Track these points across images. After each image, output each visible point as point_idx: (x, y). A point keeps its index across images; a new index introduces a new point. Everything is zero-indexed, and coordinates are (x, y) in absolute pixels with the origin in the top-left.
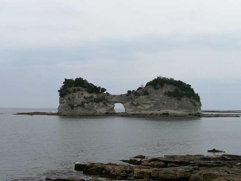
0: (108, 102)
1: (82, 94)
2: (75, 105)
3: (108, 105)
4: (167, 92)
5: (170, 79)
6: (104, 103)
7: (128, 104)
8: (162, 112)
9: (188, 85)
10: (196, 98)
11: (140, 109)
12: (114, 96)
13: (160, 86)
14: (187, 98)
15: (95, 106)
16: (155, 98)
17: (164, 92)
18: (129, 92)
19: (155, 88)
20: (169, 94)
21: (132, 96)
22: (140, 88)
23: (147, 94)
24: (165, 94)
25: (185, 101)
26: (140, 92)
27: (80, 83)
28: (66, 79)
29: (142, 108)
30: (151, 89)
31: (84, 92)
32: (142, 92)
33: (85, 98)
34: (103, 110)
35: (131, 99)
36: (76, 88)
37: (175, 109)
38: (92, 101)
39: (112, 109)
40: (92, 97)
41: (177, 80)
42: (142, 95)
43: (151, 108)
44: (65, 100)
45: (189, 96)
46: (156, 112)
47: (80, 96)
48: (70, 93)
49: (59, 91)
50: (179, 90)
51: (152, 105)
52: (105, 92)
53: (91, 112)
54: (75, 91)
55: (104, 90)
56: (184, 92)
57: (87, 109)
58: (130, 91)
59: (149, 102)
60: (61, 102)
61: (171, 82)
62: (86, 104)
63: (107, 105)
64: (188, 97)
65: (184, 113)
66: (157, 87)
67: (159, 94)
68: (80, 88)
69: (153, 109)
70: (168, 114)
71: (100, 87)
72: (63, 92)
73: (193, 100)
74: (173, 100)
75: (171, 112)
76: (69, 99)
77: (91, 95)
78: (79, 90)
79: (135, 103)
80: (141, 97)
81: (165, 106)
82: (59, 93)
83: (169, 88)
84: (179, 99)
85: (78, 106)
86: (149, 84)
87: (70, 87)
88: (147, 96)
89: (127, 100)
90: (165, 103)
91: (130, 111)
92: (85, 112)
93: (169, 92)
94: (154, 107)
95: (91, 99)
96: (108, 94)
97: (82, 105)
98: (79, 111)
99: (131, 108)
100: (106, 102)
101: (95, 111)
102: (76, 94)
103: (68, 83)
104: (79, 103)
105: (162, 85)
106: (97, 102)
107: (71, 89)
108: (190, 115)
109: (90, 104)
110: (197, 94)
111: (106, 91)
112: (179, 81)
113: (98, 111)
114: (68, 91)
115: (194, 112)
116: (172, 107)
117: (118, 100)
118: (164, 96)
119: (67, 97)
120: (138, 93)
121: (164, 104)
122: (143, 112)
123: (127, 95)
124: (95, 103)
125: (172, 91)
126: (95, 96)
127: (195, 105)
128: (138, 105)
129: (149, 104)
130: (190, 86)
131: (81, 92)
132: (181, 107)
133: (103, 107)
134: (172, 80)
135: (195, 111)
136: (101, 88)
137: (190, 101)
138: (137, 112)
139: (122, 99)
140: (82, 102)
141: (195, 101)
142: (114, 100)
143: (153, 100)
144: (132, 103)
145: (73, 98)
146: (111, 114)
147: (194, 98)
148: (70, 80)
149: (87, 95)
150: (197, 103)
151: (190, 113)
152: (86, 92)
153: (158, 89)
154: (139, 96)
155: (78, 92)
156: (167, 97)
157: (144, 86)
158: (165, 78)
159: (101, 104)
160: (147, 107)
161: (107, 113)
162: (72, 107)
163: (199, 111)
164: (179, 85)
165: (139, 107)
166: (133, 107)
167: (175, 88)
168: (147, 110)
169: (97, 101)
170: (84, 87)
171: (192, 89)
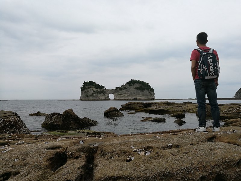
0: (106, 93)
1: (92, 89)
2: (89, 95)
3: (106, 94)
4: (136, 87)
5: (138, 80)
6: (103, 94)
7: (116, 94)
8: (133, 98)
9: (147, 83)
10: (152, 90)
12: (109, 90)
13: (132, 84)
14: (146, 90)
15: (99, 96)
16: (130, 90)
19: (130, 86)
20: (137, 88)
21: (118, 90)
22: (122, 86)
23: (126, 89)
24: (135, 88)
25: (146, 92)
26: (122, 87)
27: (91, 84)
28: (84, 82)
29: (123, 96)
30: (128, 86)
32: (123, 88)
33: (94, 91)
34: (103, 98)
35: (118, 91)
36: (89, 86)
38: (97, 93)
39: (108, 97)
40: (97, 91)
41: (142, 81)
42: (123, 89)
43: (128, 96)
44: (84, 93)
45: (147, 89)
46: (130, 98)
47: (91, 91)
48: (86, 89)
49: (81, 88)
50: (143, 86)
51: (129, 95)
52: (104, 88)
53: (97, 99)
54: (89, 88)
55: (104, 87)
56: (145, 87)
57: (94, 97)
58: (117, 87)
59: (127, 93)
60: (82, 93)
62: (94, 95)
63: (105, 95)
64: (147, 90)
65: (145, 98)
66: (131, 85)
67: (132, 89)
68: (91, 86)
69: (129, 96)
70: (136, 99)
71: (101, 86)
72: (83, 89)
73: (150, 92)
74: (139, 91)
75: (138, 98)
76: (86, 92)
77: (97, 89)
78: (91, 87)
79: (120, 94)
80: (123, 90)
81: (135, 95)
82: (81, 89)
83: (137, 85)
84: (143, 91)
85: (90, 96)
86: (127, 83)
87: (86, 86)
88: (126, 90)
89: (115, 92)
90: (135, 93)
91: (117, 98)
92: (94, 98)
93: (137, 87)
96: (106, 89)
98: (91, 98)
99: (118, 96)
100: (104, 93)
101: (98, 98)
102: (89, 89)
103: (85, 84)
104: (91, 94)
105: (134, 84)
106: (100, 94)
107: (87, 87)
108: (148, 99)
109: (96, 94)
110: (152, 89)
113: (100, 98)
115: (150, 98)
116: (139, 95)
117: (111, 92)
119: (85, 91)
120: (121, 88)
121: (134, 94)
122: (124, 98)
123: (115, 89)
124: (99, 94)
125: (138, 87)
126: (99, 90)
127: (151, 94)
128: (121, 94)
129: (127, 94)
130: (149, 84)
131: (92, 88)
132: (144, 95)
133: (103, 96)
134: (139, 81)
135: (151, 97)
137: (148, 92)
138: (121, 98)
139: (113, 91)
140: (92, 94)
141: (151, 92)
142: (109, 92)
143: (129, 92)
144: (118, 94)
145: (88, 91)
146: (107, 99)
147: (151, 91)
148: (87, 82)
149: (95, 90)
150: (152, 93)
152: (95, 88)
153: (132, 86)
154: (122, 90)
156: (136, 90)
157: (125, 85)
158: (135, 80)
159: (102, 94)
160: (126, 95)
161: (105, 99)
162: (87, 96)
163: (153, 97)
164: (143, 83)
165: (122, 96)
166: (119, 96)
167: (141, 85)
168: (126, 97)
169: (100, 93)
170: (93, 86)
171: (150, 86)
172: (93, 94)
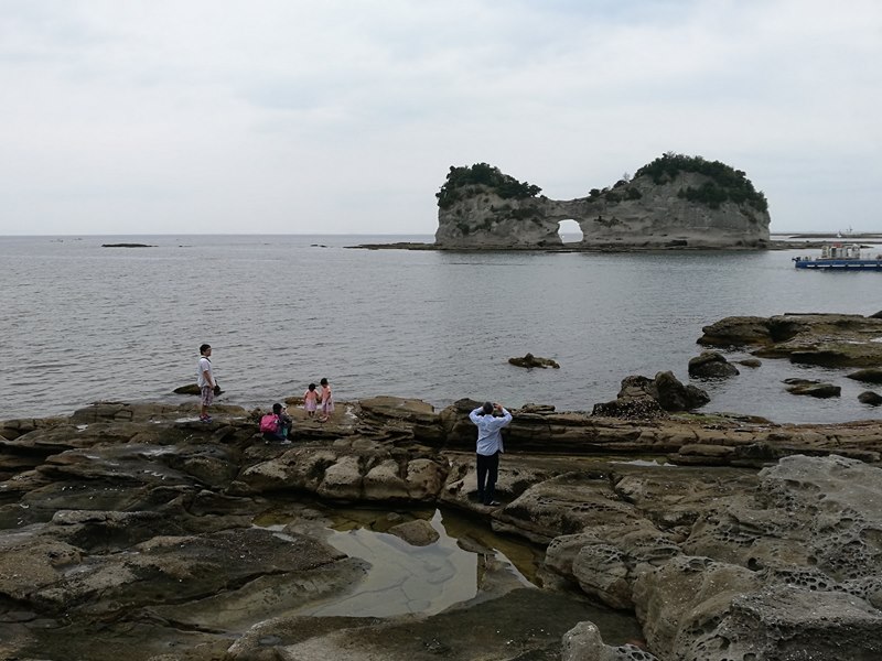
0: (544, 218)
1: (487, 201)
2: (472, 226)
3: (545, 223)
4: (685, 190)
5: (693, 157)
6: (535, 220)
7: (591, 220)
8: (670, 238)
9: (738, 172)
10: (759, 203)
11: (618, 233)
12: (558, 203)
13: (668, 177)
14: (733, 204)
15: (516, 228)
16: (656, 205)
17: (678, 190)
18: (594, 192)
19: (658, 182)
20: (690, 195)
21: (602, 201)
22: (620, 183)
23: (638, 196)
24: (681, 195)
25: (729, 210)
26: (621, 191)
27: (482, 176)
28: (452, 168)
29: (623, 230)
30: (646, 184)
31: (490, 197)
32: (626, 191)
33: (493, 209)
34: (533, 237)
35: (599, 208)
36: (473, 187)
37: (704, 232)
38: (507, 217)
39: (554, 234)
40: (508, 207)
41: (712, 160)
42: (626, 199)
43: (645, 229)
44: (450, 217)
45: (738, 199)
46: (657, 238)
47: (481, 207)
48: (461, 200)
49: (437, 195)
50: (716, 184)
51: (648, 223)
52: (538, 196)
53: (506, 242)
54: (470, 194)
55: (535, 189)
56: (727, 190)
57: (496, 234)
58: (597, 191)
59: (640, 216)
60: (441, 219)
61: (697, 166)
62: (494, 224)
63: (541, 225)
64: (736, 202)
65: (724, 239)
66: (662, 178)
67: (666, 196)
68: (483, 186)
69: (650, 231)
70: (685, 243)
71: (526, 184)
72: (447, 198)
73: (749, 209)
74: (698, 209)
75: (693, 237)
76: (459, 212)
77: (507, 201)
78: (479, 192)
79: (608, 219)
80: (622, 203)
81: (678, 224)
82: (437, 200)
83: (690, 181)
84: (715, 207)
85: (477, 228)
86: (642, 173)
87: (461, 184)
88: (637, 201)
89: (588, 213)
90: (680, 216)
91: (596, 238)
92: (494, 241)
93: (689, 189)
94: (653, 227)
95: (507, 212)
96: (544, 198)
97: (486, 225)
98: (480, 238)
99: (598, 230)
100: (539, 218)
101: (514, 238)
102: (474, 201)
103: (457, 175)
104: (481, 221)
105: (674, 175)
106: (520, 219)
107: (462, 190)
108: (739, 243)
109: (503, 222)
110: (761, 195)
111: (541, 193)
112: (716, 163)
113: (521, 239)
114: (458, 194)
115: (749, 238)
116: (696, 225)
117: (566, 213)
118: (677, 200)
119: (454, 209)
120: (614, 195)
121: (676, 219)
122: (626, 240)
123: (588, 199)
124: (515, 221)
125: (696, 187)
126: (515, 204)
127: (753, 221)
128: (614, 222)
129: (642, 220)
130: (744, 173)
131: (484, 197)
132: (718, 226)
133: (531, 228)
134: (698, 160)
135: (752, 234)
136: (530, 185)
137: (742, 211)
138: (612, 240)
139: (576, 209)
140: (486, 220)
141: (755, 212)
142: (558, 212)
143: (650, 210)
144: (600, 220)
145: (468, 210)
146: (552, 246)
147: (752, 205)
148: (462, 168)
149: (497, 202)
150: (759, 216)
151: (740, 239)
152: (496, 196)
153: (664, 183)
154: (618, 201)
155: (478, 196)
156: (684, 203)
157: (631, 178)
158: (681, 156)
159: (529, 222)
160: (637, 226)
161: (540, 244)
162: (466, 231)
163: (762, 235)
164: (717, 171)
165: (616, 228)
166: (604, 228)
167: (707, 179)
168: (635, 234)
169: (519, 215)
170: (492, 185)
171: (749, 182)
172: (488, 222)
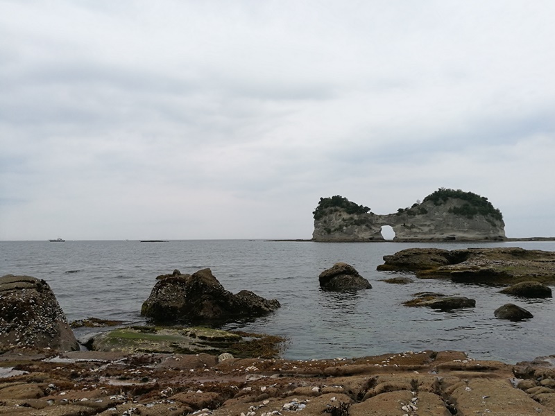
0: (372, 224)
1: (340, 215)
2: (333, 229)
3: (373, 228)
4: (452, 208)
5: (456, 190)
6: (367, 226)
7: (399, 226)
8: (446, 235)
9: (483, 198)
10: (497, 215)
11: (416, 233)
12: (380, 216)
13: (442, 201)
14: (481, 216)
15: (356, 230)
16: (437, 217)
17: (448, 208)
18: (400, 210)
19: (436, 204)
20: (455, 211)
21: (405, 215)
22: (415, 205)
23: (426, 212)
24: (450, 211)
25: (479, 219)
26: (416, 209)
27: (338, 202)
28: (321, 199)
29: (418, 231)
30: (430, 205)
31: (342, 213)
32: (418, 210)
33: (343, 220)
34: (367, 235)
35: (404, 219)
36: (333, 208)
37: (465, 232)
38: (352, 224)
39: (379, 233)
40: (352, 218)
41: (467, 192)
42: (419, 214)
43: (431, 230)
44: (320, 224)
45: (484, 213)
46: (438, 235)
47: (338, 219)
48: (326, 215)
49: (314, 213)
50: (470, 205)
51: (432, 227)
52: (369, 212)
53: (352, 237)
54: (331, 212)
55: (367, 209)
56: (477, 208)
57: (346, 233)
58: (402, 209)
59: (428, 223)
60: (316, 224)
61: (458, 195)
62: (345, 228)
63: (371, 228)
64: (483, 214)
65: (478, 236)
66: (439, 202)
67: (442, 212)
68: (338, 208)
69: (434, 231)
70: (454, 238)
71: (362, 206)
72: (318, 215)
73: (491, 219)
74: (461, 219)
75: (458, 235)
76: (325, 222)
77: (352, 215)
78: (336, 211)
79: (409, 225)
80: (417, 216)
81: (450, 228)
82: (313, 215)
83: (455, 203)
84: (470, 218)
85: (335, 230)
86: (427, 199)
87: (326, 207)
88: (425, 215)
89: (398, 222)
90: (450, 223)
91: (401, 236)
92: (344, 237)
93: (455, 208)
94: (435, 229)
95: (351, 221)
96: (372, 214)
97: (340, 229)
98: (337, 235)
99: (404, 231)
100: (369, 224)
101: (355, 235)
102: (333, 216)
103: (324, 202)
104: (337, 226)
105: (445, 200)
106: (358, 225)
107: (327, 210)
108: (487, 238)
109: (349, 227)
110: (498, 211)
111: (371, 211)
112: (470, 193)
113: (360, 236)
114: (324, 212)
115: (492, 235)
116: (460, 229)
117: (385, 222)
118: (448, 214)
119: (322, 220)
120: (413, 212)
121: (448, 225)
122: (420, 236)
123: (397, 214)
124: (356, 226)
125: (459, 207)
126: (356, 217)
127: (494, 225)
128: (412, 227)
129: (429, 226)
130: (487, 199)
131: (339, 214)
132: (473, 228)
133: (365, 230)
134: (459, 191)
135: (494, 233)
136: (364, 206)
137: (486, 220)
138: (412, 237)
139: (392, 220)
140: (340, 226)
141: (495, 220)
142: (380, 221)
143: (433, 220)
144: (404, 225)
145: (330, 220)
146: (377, 238)
147: (493, 216)
148: (326, 199)
149: (346, 216)
150: (497, 223)
151: (486, 236)
152: (345, 213)
153: (440, 204)
154: (414, 215)
155: (335, 213)
156: (452, 216)
157: (421, 202)
158: (449, 190)
159: (364, 227)
160: (426, 229)
161: (371, 239)
162: (329, 232)
163: (500, 234)
164: (470, 197)
165: (414, 230)
166: (407, 230)
167: (465, 202)
168: (425, 234)
169: (359, 223)
170: (342, 207)
171: (490, 203)
172: (341, 227)
